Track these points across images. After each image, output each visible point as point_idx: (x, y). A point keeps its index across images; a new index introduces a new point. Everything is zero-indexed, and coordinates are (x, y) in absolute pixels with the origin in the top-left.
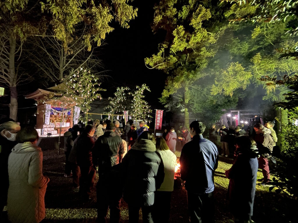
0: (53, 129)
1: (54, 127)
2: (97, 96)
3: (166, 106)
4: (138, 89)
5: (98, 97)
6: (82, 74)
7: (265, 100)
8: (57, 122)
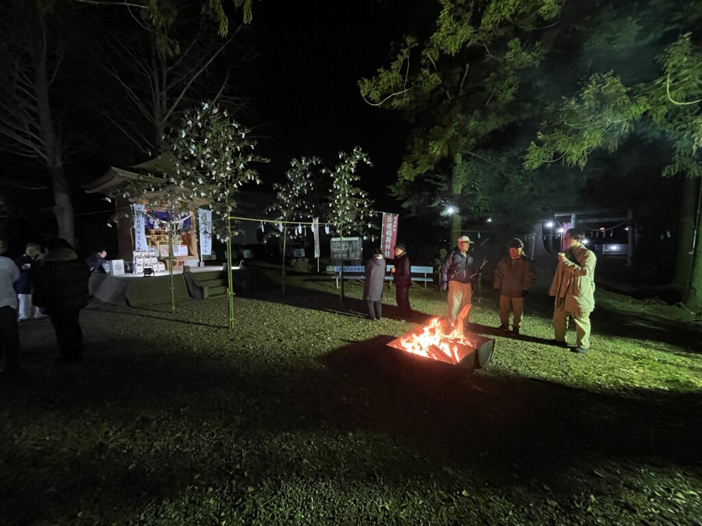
0: (156, 259)
1: (157, 255)
2: (249, 176)
3: (405, 205)
4: (342, 161)
5: (251, 178)
6: (209, 120)
7: (667, 175)
8: (161, 246)
